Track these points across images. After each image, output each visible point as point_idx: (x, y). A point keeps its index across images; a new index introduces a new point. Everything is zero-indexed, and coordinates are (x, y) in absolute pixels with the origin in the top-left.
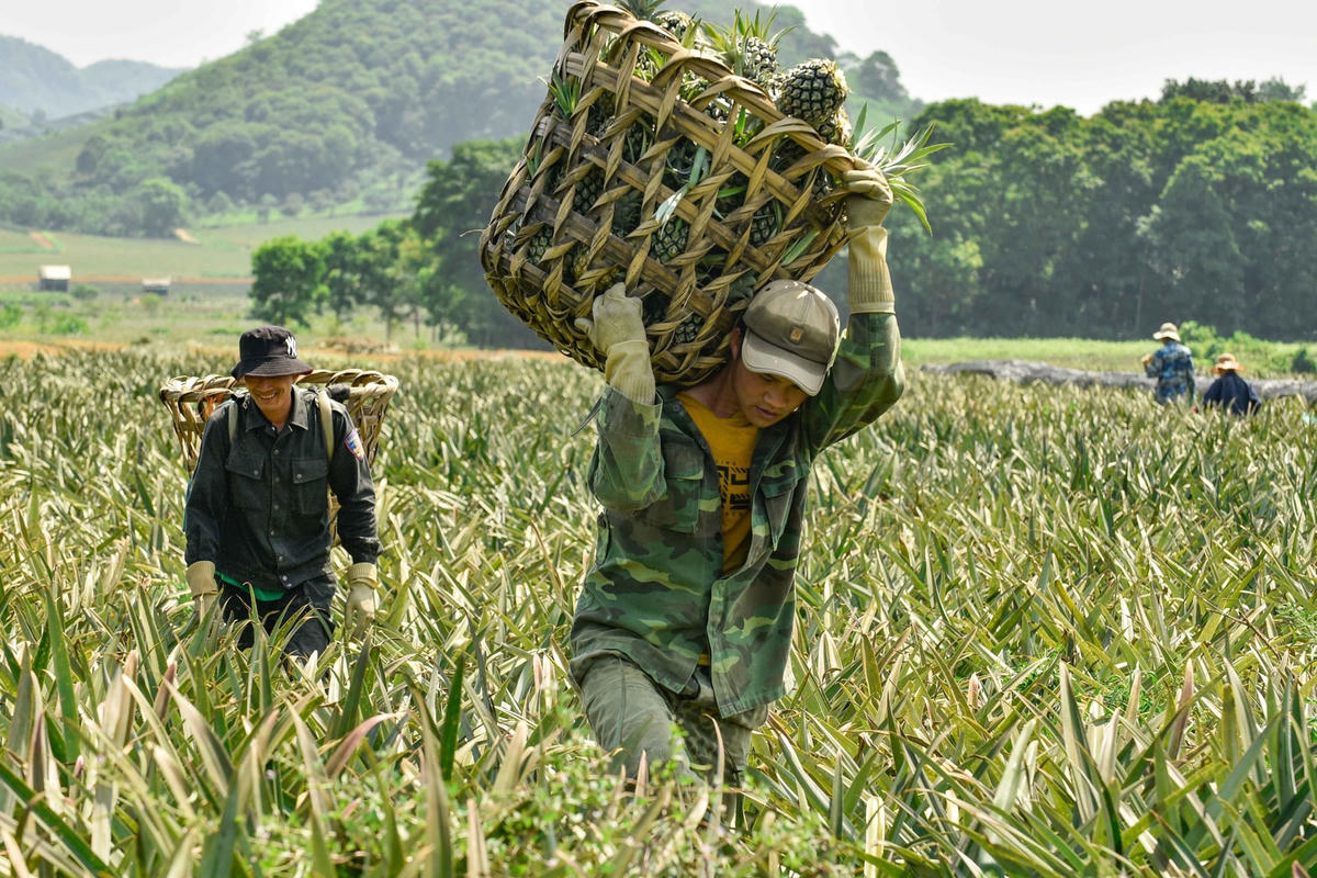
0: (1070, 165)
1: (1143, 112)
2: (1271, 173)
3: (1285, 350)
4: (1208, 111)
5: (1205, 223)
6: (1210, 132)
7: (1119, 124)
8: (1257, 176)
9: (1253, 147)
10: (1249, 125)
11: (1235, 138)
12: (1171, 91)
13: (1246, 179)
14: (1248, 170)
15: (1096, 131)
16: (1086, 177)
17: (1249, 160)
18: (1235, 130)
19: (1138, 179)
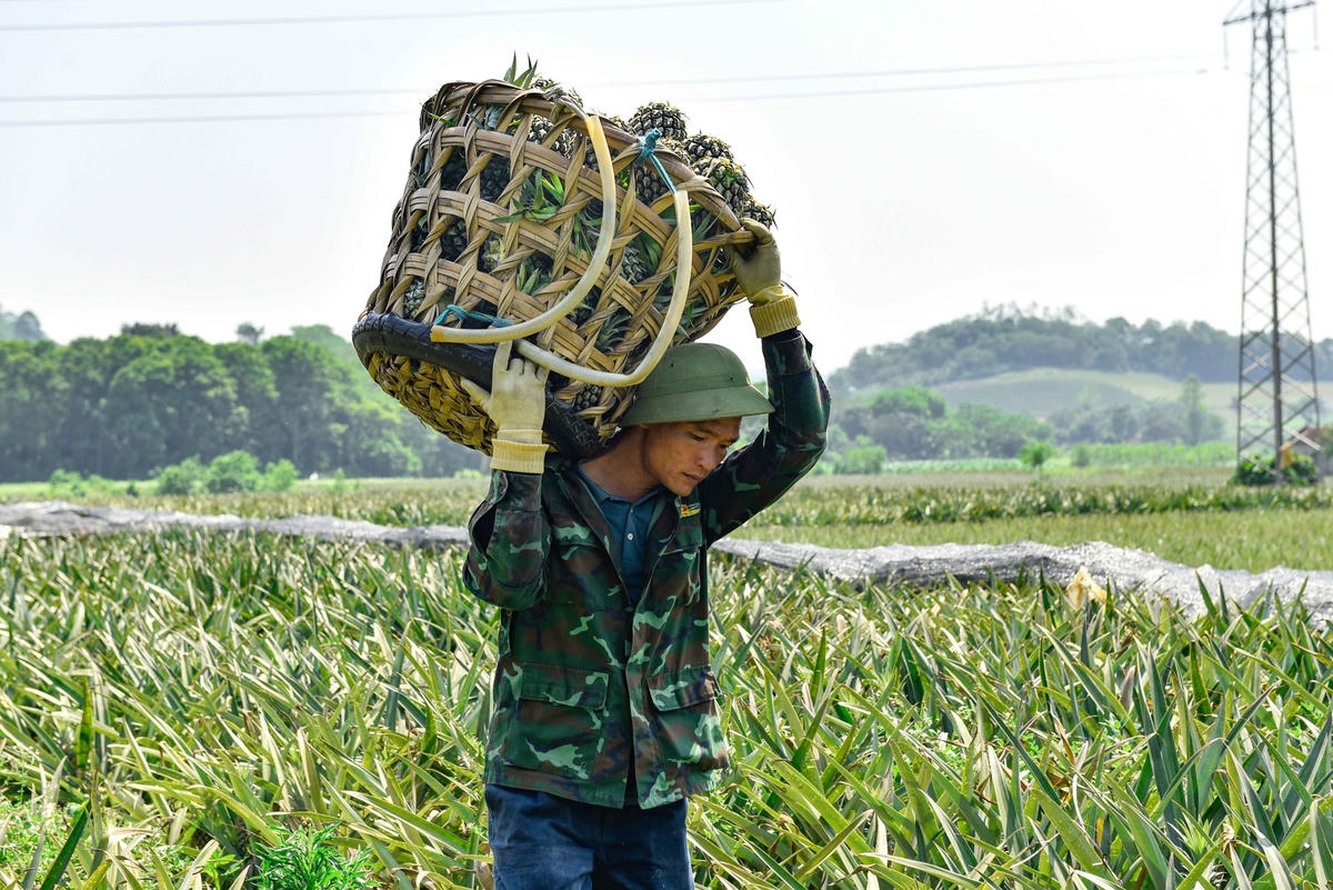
0: (48, 374)
1: (98, 344)
2: (178, 378)
3: (123, 485)
4: (139, 341)
5: (135, 408)
6: (138, 353)
7: (81, 350)
8: (169, 380)
9: (167, 362)
10: (165, 350)
11: (155, 358)
12: (126, 330)
13: (161, 382)
14: (162, 376)
15: (66, 355)
16: (60, 383)
17: (164, 370)
18: (156, 353)
19: (94, 382)
